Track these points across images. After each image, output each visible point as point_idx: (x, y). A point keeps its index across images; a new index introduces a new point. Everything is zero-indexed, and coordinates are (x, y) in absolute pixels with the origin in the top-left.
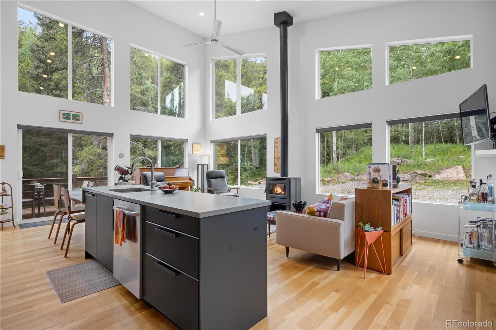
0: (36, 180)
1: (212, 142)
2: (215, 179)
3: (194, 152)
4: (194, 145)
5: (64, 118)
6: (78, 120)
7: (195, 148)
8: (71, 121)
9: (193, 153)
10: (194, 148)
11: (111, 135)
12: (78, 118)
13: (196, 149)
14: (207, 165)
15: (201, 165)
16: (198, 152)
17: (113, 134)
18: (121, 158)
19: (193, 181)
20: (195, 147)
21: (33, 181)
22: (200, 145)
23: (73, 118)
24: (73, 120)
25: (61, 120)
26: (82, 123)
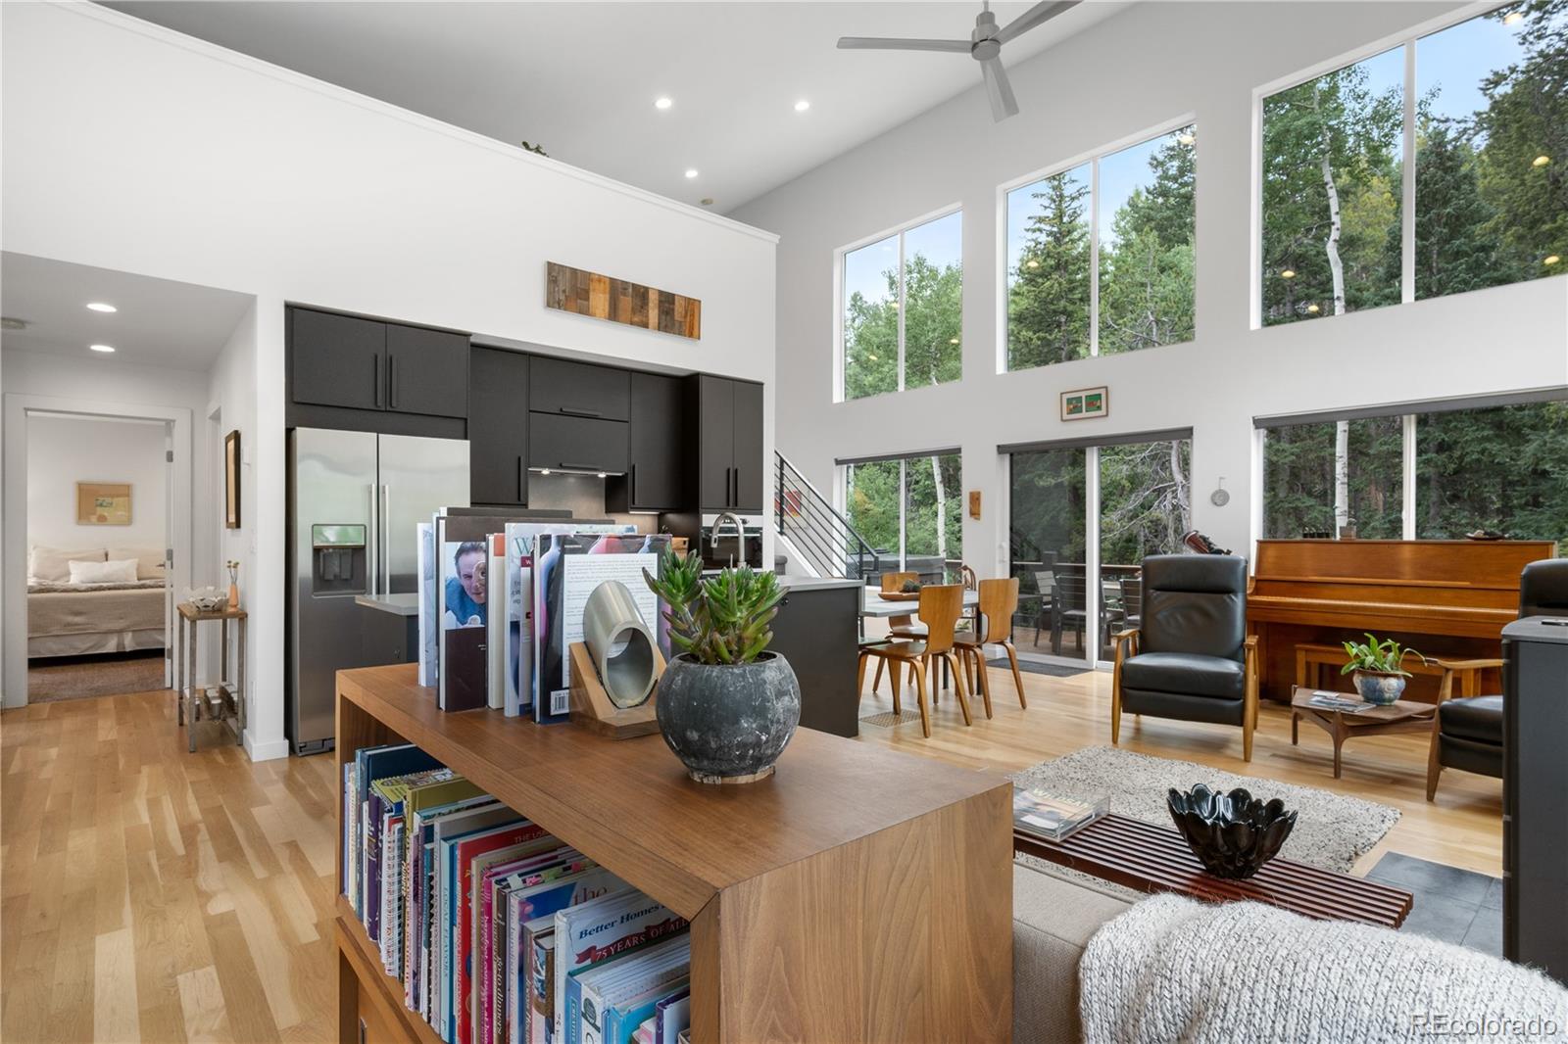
5: (1070, 412)
6: (1099, 408)
8: (1084, 414)
11: (1186, 433)
12: (1098, 404)
17: (1192, 427)
18: (1216, 504)
23: (1088, 405)
24: (1087, 411)
25: (1064, 418)
26: (1107, 415)
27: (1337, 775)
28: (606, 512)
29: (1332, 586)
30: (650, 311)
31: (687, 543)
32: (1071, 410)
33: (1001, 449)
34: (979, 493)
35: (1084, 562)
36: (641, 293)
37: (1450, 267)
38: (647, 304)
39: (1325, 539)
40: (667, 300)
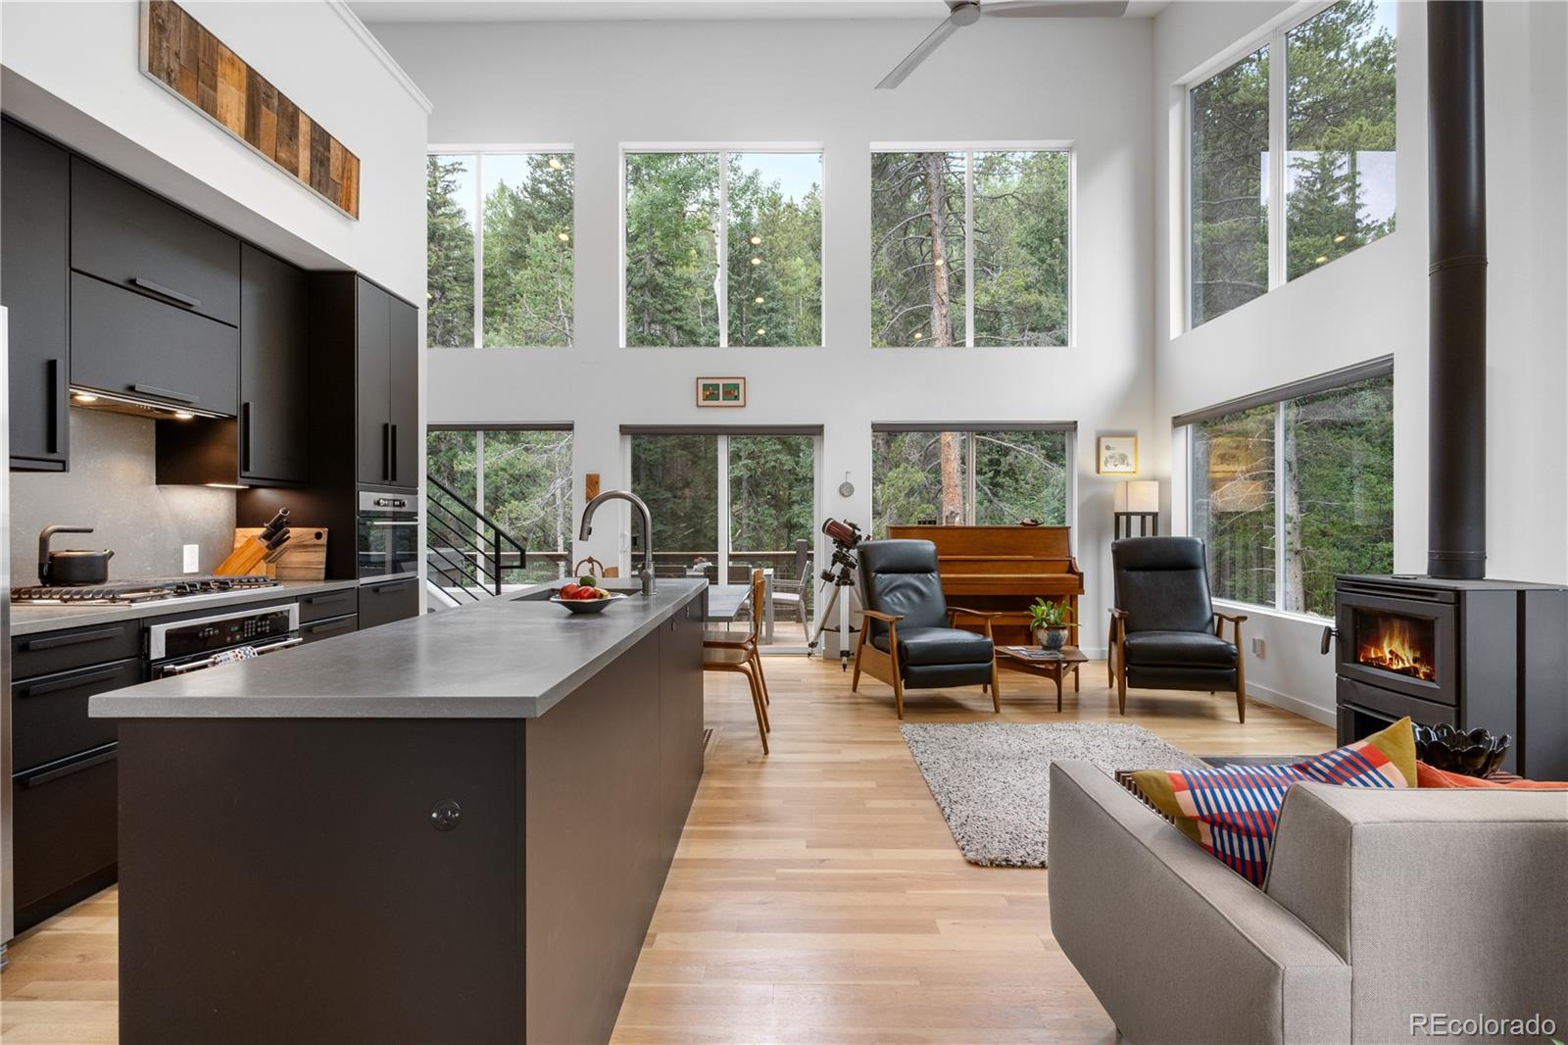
0: (703, 556)
1: (1178, 422)
2: (1148, 573)
3: (1103, 468)
4: (1104, 442)
5: (706, 398)
6: (736, 398)
7: (1110, 453)
8: (721, 402)
9: (1098, 471)
10: (1104, 454)
11: (817, 430)
12: (736, 394)
13: (1111, 457)
14: (1155, 515)
15: (1140, 517)
16: (1121, 468)
17: (823, 426)
18: (843, 495)
19: (1077, 577)
20: (1108, 448)
21: (697, 556)
22: (1133, 439)
23: (725, 393)
24: (724, 399)
25: (700, 404)
26: (744, 406)
27: (1060, 710)
28: (157, 483)
29: (951, 563)
30: (301, 150)
31: (325, 537)
32: (707, 397)
33: (624, 430)
34: (598, 476)
35: (717, 551)
36: (290, 114)
37: (756, 319)
38: (297, 137)
39: (932, 526)
40: (321, 139)
